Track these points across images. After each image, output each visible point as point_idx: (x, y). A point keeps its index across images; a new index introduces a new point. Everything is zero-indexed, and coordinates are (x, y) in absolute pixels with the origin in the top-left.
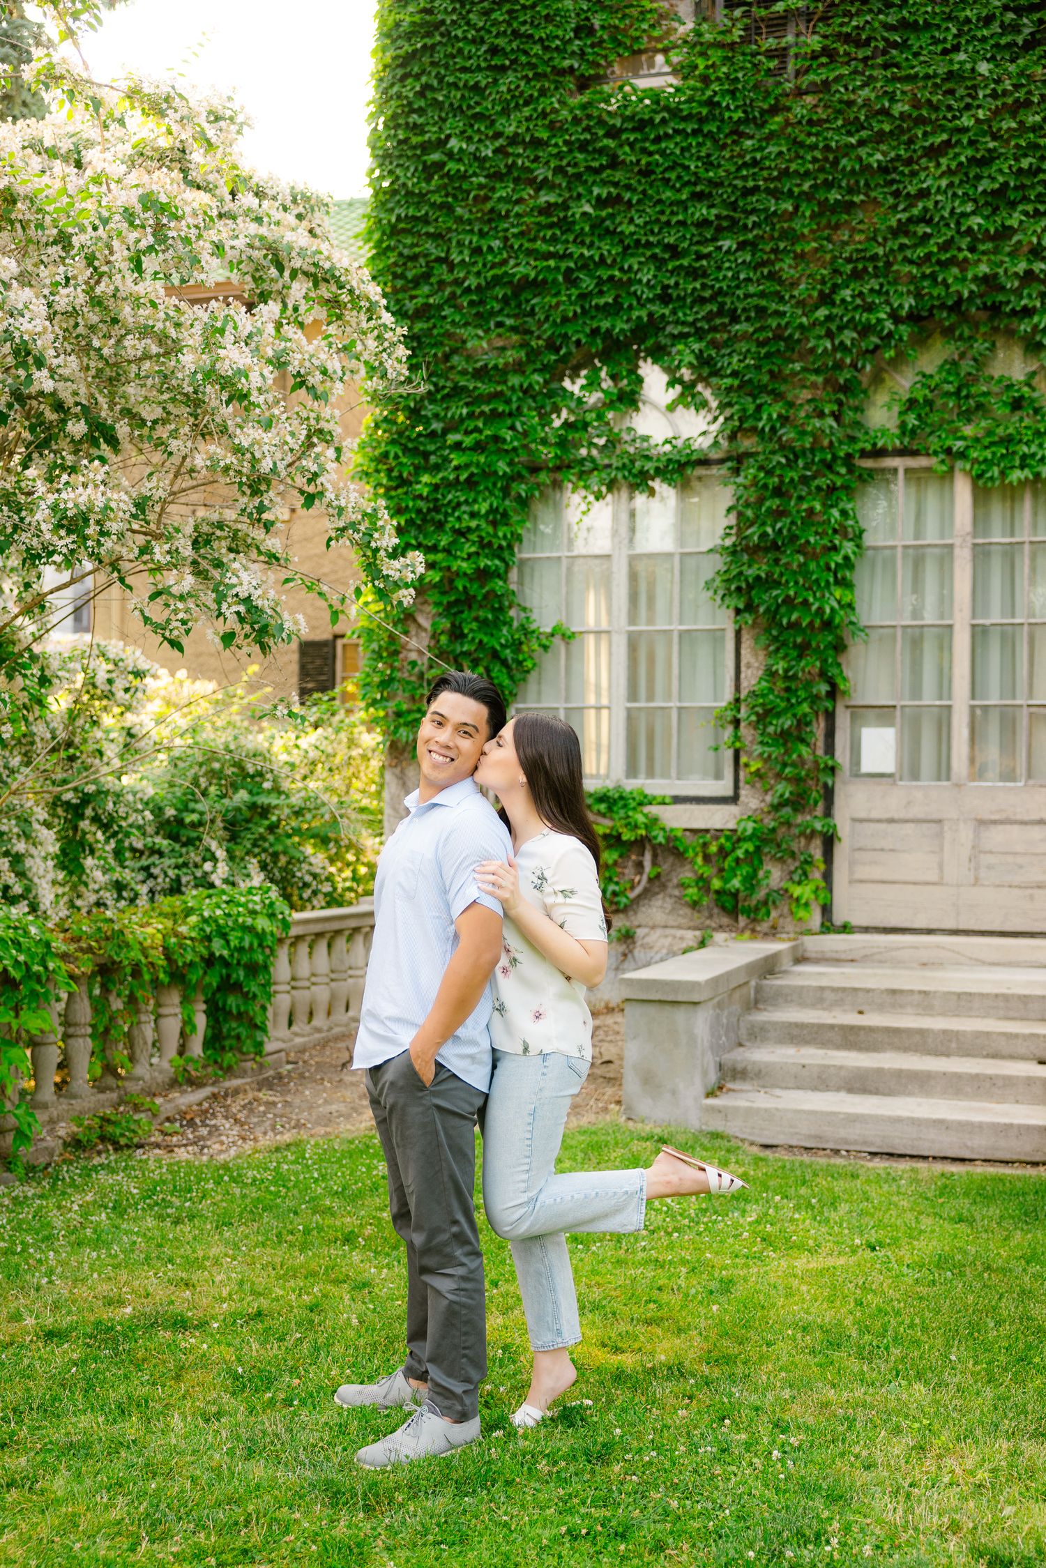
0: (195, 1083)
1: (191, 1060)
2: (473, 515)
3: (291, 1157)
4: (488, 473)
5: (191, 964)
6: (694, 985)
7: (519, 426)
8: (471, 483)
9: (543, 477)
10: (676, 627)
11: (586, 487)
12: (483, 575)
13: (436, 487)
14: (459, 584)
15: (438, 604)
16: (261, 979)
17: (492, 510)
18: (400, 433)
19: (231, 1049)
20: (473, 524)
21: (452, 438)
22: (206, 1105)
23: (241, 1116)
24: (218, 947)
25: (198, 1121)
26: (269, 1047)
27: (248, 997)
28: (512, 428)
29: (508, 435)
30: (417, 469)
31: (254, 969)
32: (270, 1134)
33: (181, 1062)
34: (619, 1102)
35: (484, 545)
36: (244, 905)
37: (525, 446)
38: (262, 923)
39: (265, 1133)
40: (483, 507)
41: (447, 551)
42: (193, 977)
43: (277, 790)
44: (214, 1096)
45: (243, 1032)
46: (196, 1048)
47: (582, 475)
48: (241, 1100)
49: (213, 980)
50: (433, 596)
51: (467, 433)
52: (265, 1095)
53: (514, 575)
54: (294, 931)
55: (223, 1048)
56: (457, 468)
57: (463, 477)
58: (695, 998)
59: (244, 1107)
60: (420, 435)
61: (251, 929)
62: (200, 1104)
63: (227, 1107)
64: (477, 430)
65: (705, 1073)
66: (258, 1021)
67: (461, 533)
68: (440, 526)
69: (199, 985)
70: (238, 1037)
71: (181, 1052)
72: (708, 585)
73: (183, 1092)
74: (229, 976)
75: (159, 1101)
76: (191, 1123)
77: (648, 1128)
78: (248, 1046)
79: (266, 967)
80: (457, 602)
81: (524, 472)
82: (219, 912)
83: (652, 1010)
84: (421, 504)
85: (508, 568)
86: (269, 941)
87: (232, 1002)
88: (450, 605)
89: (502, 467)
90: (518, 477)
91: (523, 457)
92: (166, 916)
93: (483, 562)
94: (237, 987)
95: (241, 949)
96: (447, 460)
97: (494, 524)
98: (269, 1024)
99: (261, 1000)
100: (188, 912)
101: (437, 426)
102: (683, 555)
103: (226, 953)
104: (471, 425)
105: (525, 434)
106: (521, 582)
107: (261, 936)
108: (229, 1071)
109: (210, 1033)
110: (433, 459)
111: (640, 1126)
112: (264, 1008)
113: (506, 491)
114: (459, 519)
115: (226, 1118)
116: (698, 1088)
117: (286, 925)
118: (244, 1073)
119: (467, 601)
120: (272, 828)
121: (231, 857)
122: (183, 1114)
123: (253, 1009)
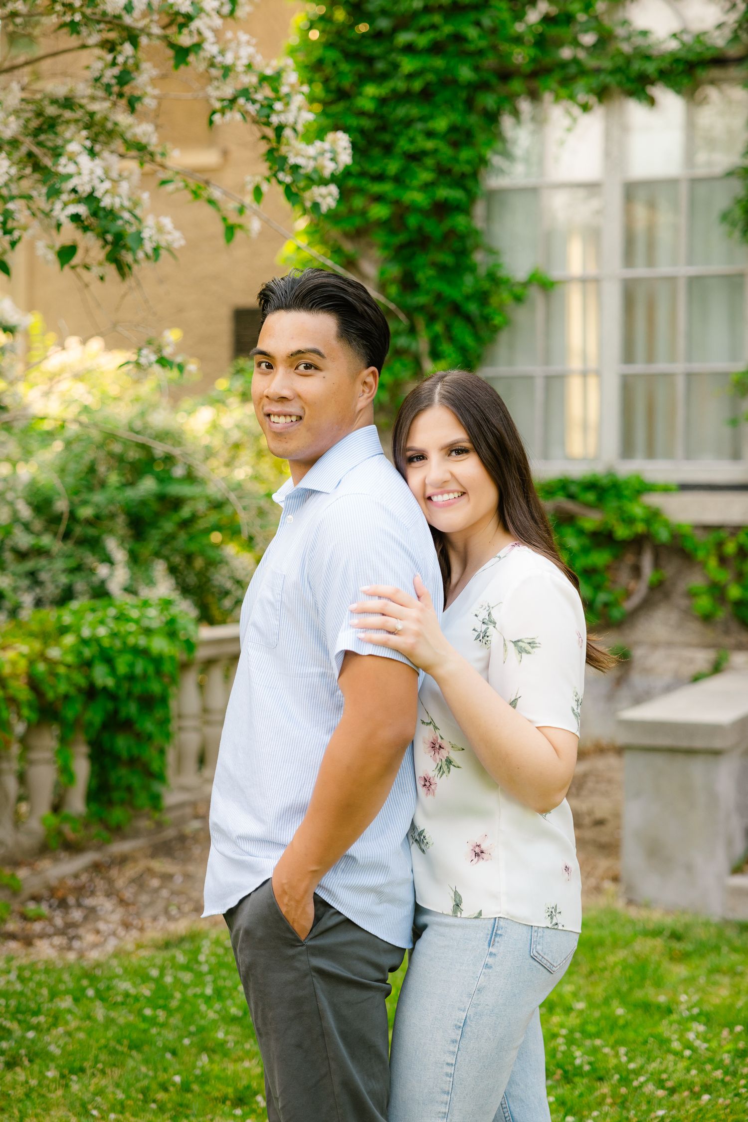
0: (72, 848)
1: (67, 819)
2: (430, 134)
3: (181, 958)
4: (448, 82)
5: (66, 697)
6: (714, 729)
7: (487, 22)
8: (426, 95)
9: (516, 85)
10: (684, 270)
11: (572, 97)
12: (442, 209)
13: (382, 101)
14: (413, 221)
15: (386, 246)
16: (159, 713)
17: (453, 129)
18: (339, 33)
19: (123, 803)
20: (429, 145)
21: (403, 38)
22: (84, 878)
23: (128, 894)
24: (102, 676)
25: (71, 900)
26: (171, 798)
27: (143, 738)
28: (478, 24)
29: (472, 32)
30: (362, 79)
31: (149, 702)
32: (162, 920)
33: (53, 820)
34: (616, 879)
35: (443, 172)
36: (137, 622)
37: (494, 48)
38: (159, 645)
39: (155, 919)
40: (441, 124)
41: (398, 180)
42: (70, 713)
43: (191, 477)
44: (96, 867)
45: (136, 781)
46: (77, 804)
47: (567, 81)
48: (131, 871)
49: (95, 715)
50: (380, 237)
51: (422, 30)
52: (161, 865)
53: (479, 209)
54: (202, 653)
55: (110, 803)
56: (411, 76)
57: (417, 85)
58: (717, 744)
59: (133, 881)
60: (364, 36)
61: (143, 653)
62: (76, 876)
63: (110, 882)
64: (434, 27)
65: (730, 843)
66: (155, 766)
67: (415, 157)
68: (388, 149)
69: (77, 723)
70: (129, 789)
71: (56, 808)
72: (725, 217)
73: (56, 860)
74: (116, 712)
75: (23, 873)
76: (63, 904)
77: (656, 917)
78: (142, 800)
79: (163, 700)
80: (409, 244)
81: (494, 81)
82: (102, 631)
83: (659, 761)
84: (366, 123)
85: (472, 198)
86: (167, 668)
87: (122, 744)
88: (401, 248)
89: (465, 73)
90: (483, 86)
91: (490, 61)
92: (32, 635)
93: (444, 193)
94: (127, 725)
95: (131, 678)
96: (396, 66)
97: (455, 145)
98: (170, 773)
99: (158, 740)
100: (63, 630)
101: (384, 24)
102: (695, 182)
103: (110, 682)
104: (425, 21)
105: (494, 31)
106: (488, 218)
107: (157, 661)
108: (118, 832)
109: (94, 783)
110: (380, 66)
111: (644, 914)
112: (162, 752)
113: (470, 104)
114: (412, 140)
115: (108, 895)
116: (721, 861)
117: (190, 646)
118: (136, 834)
119: (421, 242)
120: (185, 524)
121: (134, 559)
122: (52, 891)
123: (149, 754)
